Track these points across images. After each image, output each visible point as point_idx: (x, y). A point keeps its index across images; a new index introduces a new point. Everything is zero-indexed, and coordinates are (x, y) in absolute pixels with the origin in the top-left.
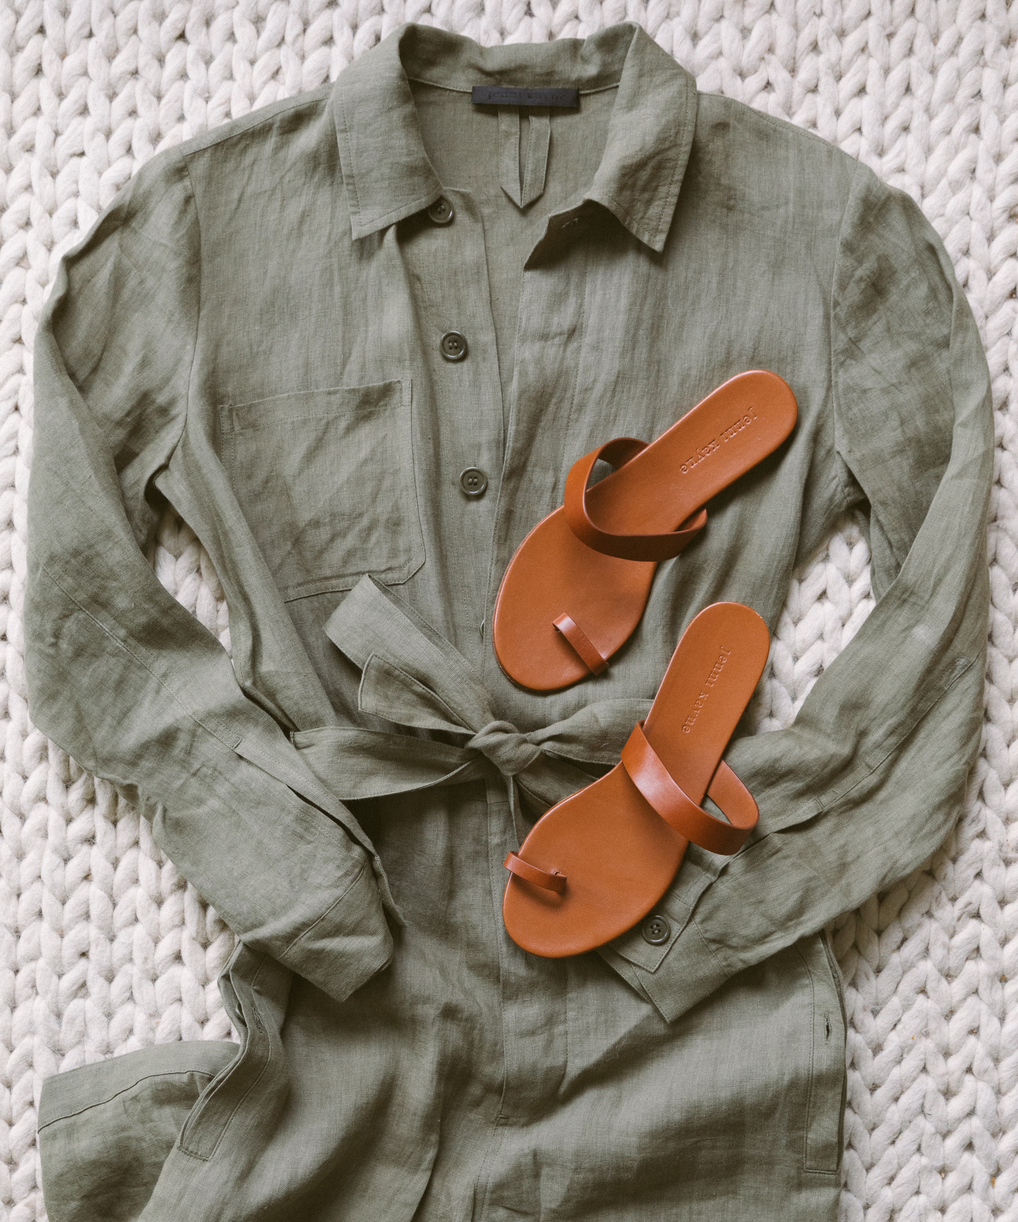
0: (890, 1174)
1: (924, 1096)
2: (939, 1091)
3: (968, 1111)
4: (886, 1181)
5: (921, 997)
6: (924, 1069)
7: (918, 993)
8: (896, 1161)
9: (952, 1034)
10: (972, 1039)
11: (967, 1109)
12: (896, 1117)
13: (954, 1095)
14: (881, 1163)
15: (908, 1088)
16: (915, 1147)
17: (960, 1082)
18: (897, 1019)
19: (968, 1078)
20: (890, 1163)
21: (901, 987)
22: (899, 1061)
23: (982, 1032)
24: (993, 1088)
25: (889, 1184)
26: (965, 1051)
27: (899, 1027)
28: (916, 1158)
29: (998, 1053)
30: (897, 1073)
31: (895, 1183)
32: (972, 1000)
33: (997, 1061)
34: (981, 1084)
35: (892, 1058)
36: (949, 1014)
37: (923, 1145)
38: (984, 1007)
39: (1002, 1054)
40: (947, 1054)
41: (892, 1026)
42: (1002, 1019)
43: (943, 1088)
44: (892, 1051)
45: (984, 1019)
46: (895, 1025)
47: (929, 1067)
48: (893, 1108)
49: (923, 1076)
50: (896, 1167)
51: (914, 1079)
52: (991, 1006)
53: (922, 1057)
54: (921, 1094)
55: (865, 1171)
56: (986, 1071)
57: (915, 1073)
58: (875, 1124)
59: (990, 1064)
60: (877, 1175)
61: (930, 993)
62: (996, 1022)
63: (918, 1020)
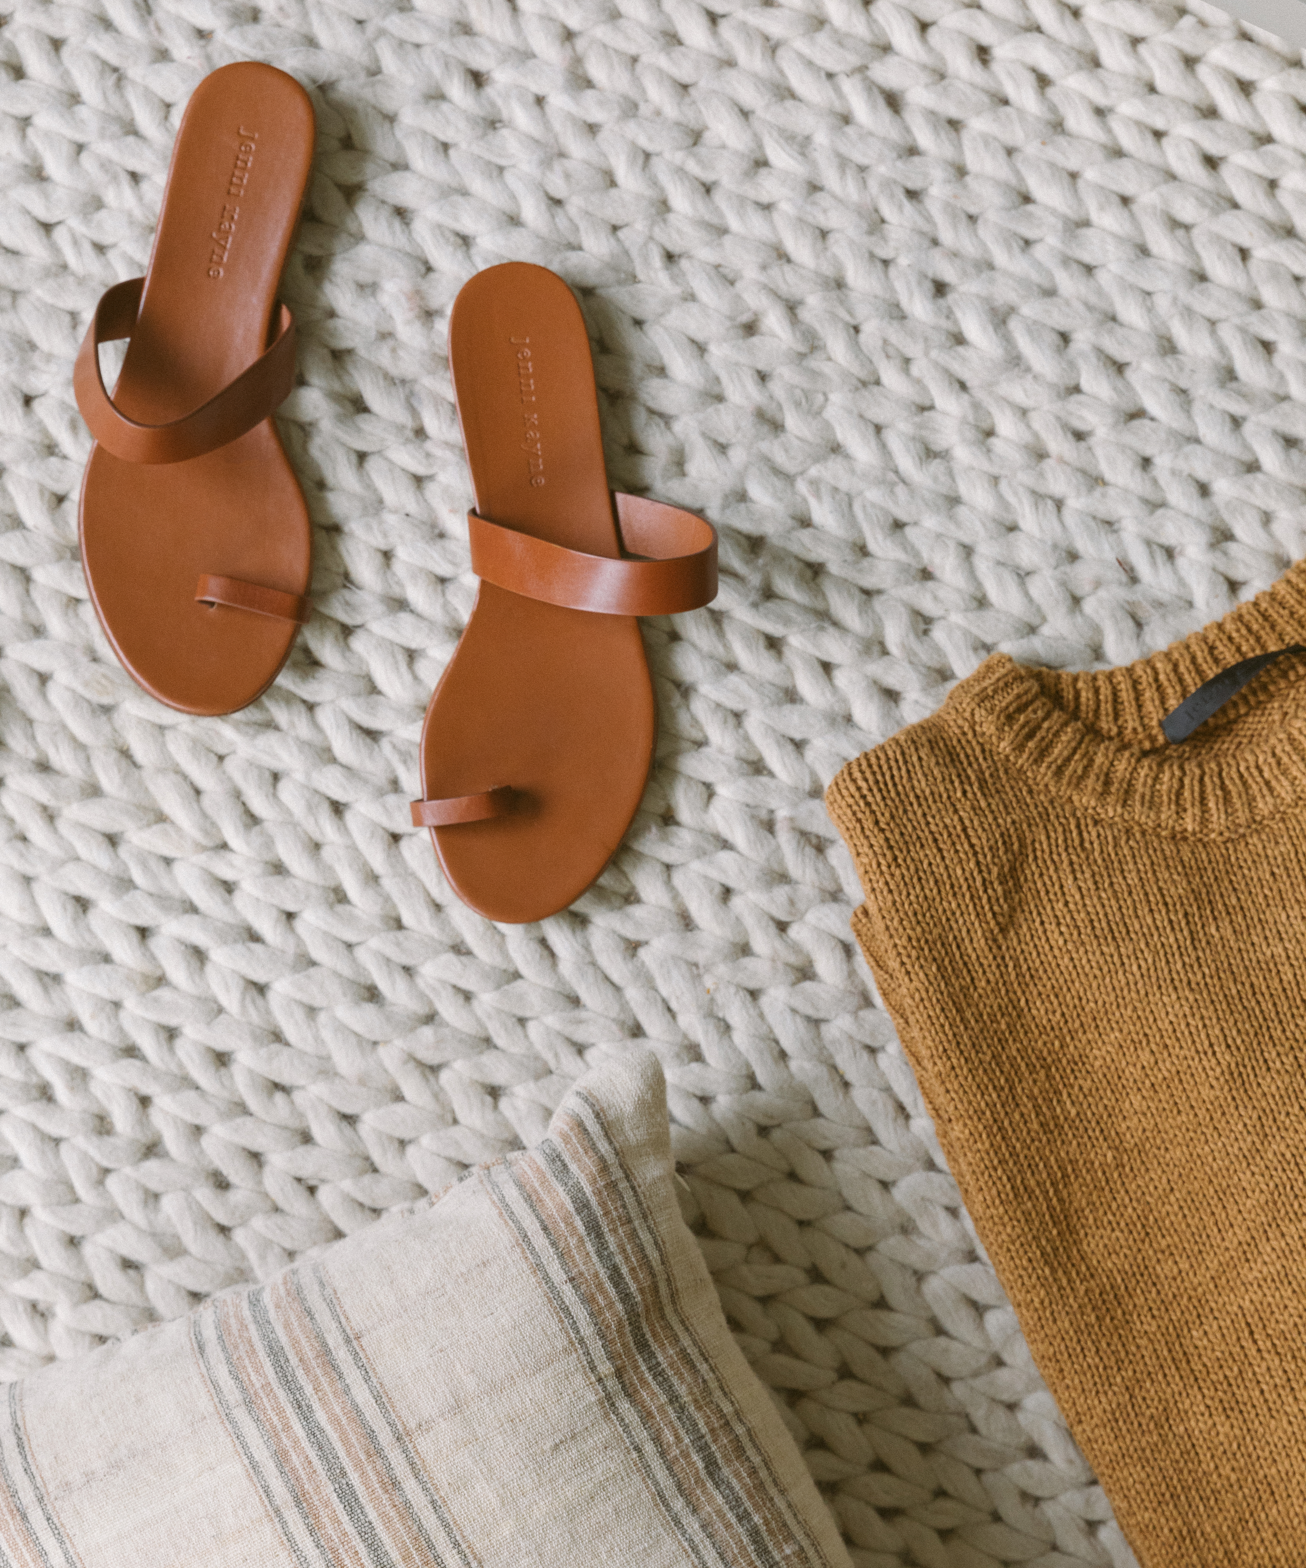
0: (891, 1107)
1: (794, 1011)
2: (794, 984)
3: (844, 955)
4: (901, 1121)
5: (642, 952)
6: (754, 994)
7: (634, 955)
8: (875, 1093)
9: (718, 931)
10: (736, 902)
11: (839, 954)
12: (807, 1065)
13: (810, 963)
14: (868, 1117)
15: (771, 1031)
16: (865, 1055)
17: (796, 948)
18: (660, 1004)
19: (794, 932)
20: (874, 1103)
21: (615, 977)
22: (726, 1028)
23: (731, 884)
24: (823, 901)
25: (907, 1117)
26: (750, 922)
27: (674, 1005)
28: (883, 1059)
29: (772, 871)
30: (741, 1038)
31: (910, 1108)
32: (678, 879)
33: (784, 878)
34: (811, 917)
35: (716, 1038)
36: (687, 922)
37: (869, 1042)
38: (697, 866)
39: (776, 867)
40: (744, 950)
41: (668, 1016)
42: (726, 845)
43: (792, 977)
44: (706, 1033)
45: (713, 874)
46: (669, 1010)
47: (753, 985)
48: (794, 1065)
49: (764, 1001)
50: (884, 1095)
51: (761, 1016)
52: (700, 853)
53: (732, 990)
54: (788, 1015)
55: (875, 1148)
56: (792, 902)
57: (752, 1011)
58: (807, 1102)
59: (781, 892)
60: (885, 1129)
61: (642, 937)
62: (724, 857)
63: (675, 973)
